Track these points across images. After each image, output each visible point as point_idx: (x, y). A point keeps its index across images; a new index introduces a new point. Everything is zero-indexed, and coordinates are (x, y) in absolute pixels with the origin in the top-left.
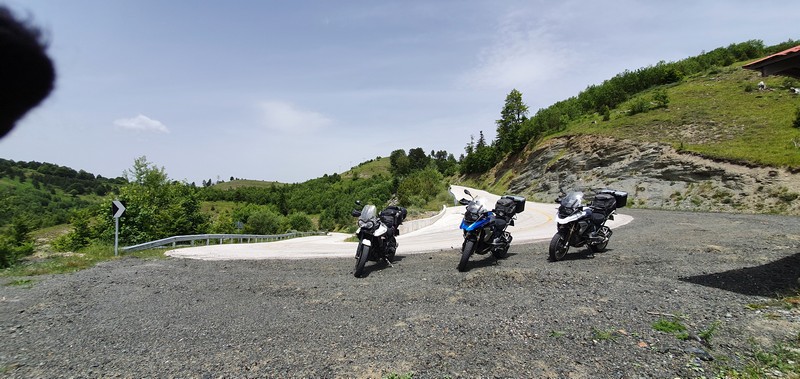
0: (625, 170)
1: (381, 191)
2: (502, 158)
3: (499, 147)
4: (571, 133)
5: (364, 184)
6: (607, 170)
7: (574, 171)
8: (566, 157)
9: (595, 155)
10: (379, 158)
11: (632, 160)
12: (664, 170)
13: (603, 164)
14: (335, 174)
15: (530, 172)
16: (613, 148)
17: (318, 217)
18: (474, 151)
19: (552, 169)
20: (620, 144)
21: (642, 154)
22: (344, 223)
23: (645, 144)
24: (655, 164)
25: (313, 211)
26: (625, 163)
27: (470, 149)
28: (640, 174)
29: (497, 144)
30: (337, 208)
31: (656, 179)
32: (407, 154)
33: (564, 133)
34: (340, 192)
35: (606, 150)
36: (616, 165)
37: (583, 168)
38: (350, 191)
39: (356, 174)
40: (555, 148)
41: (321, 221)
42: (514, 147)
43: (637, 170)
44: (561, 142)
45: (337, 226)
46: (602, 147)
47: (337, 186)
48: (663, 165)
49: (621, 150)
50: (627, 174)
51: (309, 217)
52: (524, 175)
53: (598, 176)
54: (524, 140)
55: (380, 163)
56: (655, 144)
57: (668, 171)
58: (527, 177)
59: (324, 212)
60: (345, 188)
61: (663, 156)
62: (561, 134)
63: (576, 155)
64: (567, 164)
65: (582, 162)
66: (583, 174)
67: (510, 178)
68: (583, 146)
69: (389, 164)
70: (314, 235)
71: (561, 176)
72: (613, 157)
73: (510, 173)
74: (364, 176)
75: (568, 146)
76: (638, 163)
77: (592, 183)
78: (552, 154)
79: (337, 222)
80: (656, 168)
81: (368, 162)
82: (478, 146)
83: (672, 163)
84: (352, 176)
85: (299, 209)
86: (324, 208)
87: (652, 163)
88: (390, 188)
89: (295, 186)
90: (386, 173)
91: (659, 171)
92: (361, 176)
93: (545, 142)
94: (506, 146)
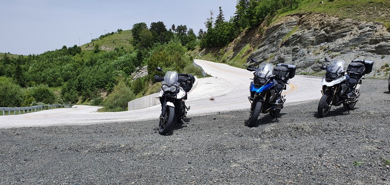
0: (346, 45)
1: (125, 64)
2: (240, 33)
3: (237, 23)
4: (302, 12)
5: (107, 56)
6: (332, 45)
7: (305, 46)
8: (298, 32)
9: (323, 32)
10: (120, 31)
11: (352, 37)
12: (377, 45)
13: (328, 40)
14: (76, 46)
15: (267, 47)
16: (338, 26)
17: (60, 89)
18: (213, 26)
19: (286, 44)
20: (343, 23)
21: (360, 31)
22: (88, 95)
23: (363, 23)
24: (371, 40)
25: (54, 84)
26: (347, 39)
27: (209, 25)
28: (358, 49)
29: (236, 19)
30: (80, 81)
31: (370, 54)
32: (149, 27)
33: (296, 11)
34: (81, 64)
35: (332, 28)
36: (340, 41)
37: (313, 43)
38: (92, 63)
39: (97, 47)
40: (289, 24)
41: (63, 94)
42: (251, 23)
43: (356, 46)
44: (294, 19)
45: (80, 98)
46: (329, 25)
47: (77, 58)
48: (376, 42)
49: (343, 27)
50: (348, 49)
51: (51, 90)
52: (261, 49)
53: (325, 50)
54: (261, 17)
55: (121, 36)
56: (371, 23)
57: (380, 47)
58: (265, 51)
59: (65, 84)
60: (87, 60)
61: (377, 33)
62: (294, 12)
63: (307, 31)
64: (299, 40)
65: (312, 38)
66: (312, 49)
67: (249, 52)
68: (312, 23)
69: (131, 37)
70: (59, 107)
71: (294, 50)
72: (337, 34)
73: (247, 47)
74: (106, 49)
75: (300, 23)
76: (357, 39)
77: (320, 56)
78: (286, 30)
79: (80, 95)
80: (371, 44)
81: (109, 34)
82: (217, 21)
83: (384, 40)
84: (93, 48)
85: (38, 82)
86: (65, 80)
87: (368, 40)
88: (133, 60)
89: (31, 58)
90: (129, 46)
91: (373, 46)
92: (103, 48)
93: (280, 19)
94: (244, 22)
